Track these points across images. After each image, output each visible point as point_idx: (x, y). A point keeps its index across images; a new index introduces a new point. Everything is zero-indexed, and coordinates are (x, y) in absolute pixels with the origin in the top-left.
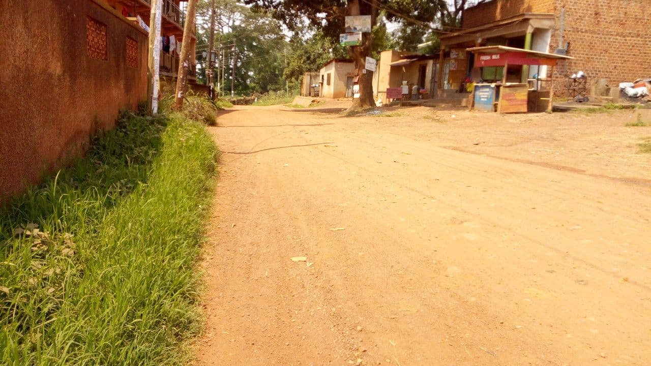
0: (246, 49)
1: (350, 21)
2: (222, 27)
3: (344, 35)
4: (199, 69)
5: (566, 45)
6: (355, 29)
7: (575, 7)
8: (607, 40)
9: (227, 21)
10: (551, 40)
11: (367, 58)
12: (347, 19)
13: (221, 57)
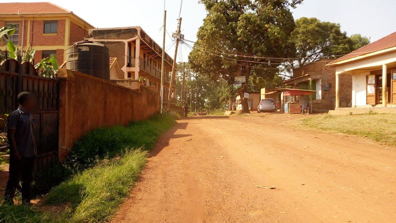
0: (203, 88)
1: (237, 79)
2: (191, 77)
3: (235, 84)
4: (179, 99)
5: (329, 85)
6: (239, 81)
7: (332, 69)
8: (350, 82)
9: (193, 74)
10: (322, 83)
11: (245, 93)
12: (235, 78)
13: (190, 92)
